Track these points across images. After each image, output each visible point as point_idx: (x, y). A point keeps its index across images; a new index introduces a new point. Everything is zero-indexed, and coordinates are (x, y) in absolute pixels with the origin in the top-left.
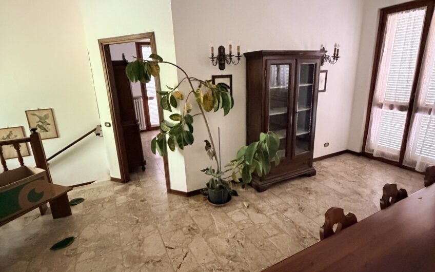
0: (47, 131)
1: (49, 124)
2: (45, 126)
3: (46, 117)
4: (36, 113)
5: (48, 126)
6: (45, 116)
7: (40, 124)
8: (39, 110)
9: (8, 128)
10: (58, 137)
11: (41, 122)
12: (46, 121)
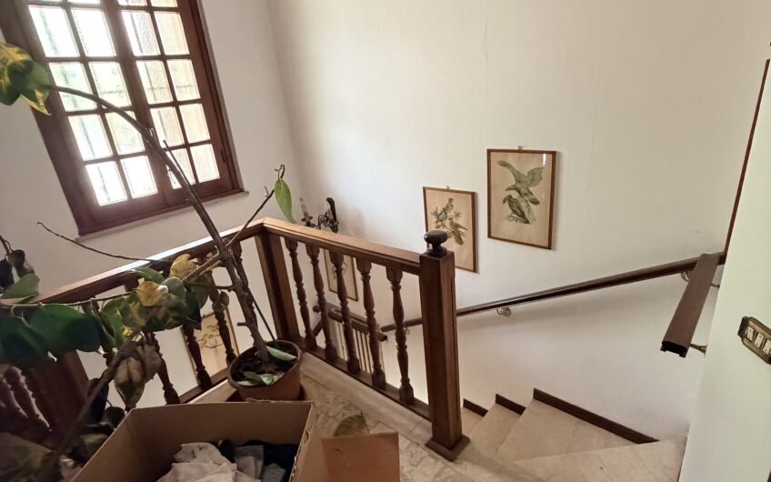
0: (527, 222)
1: (536, 202)
2: (523, 205)
3: (534, 176)
4: (511, 159)
5: (532, 206)
6: (532, 173)
7: (515, 195)
8: (520, 151)
9: (448, 190)
10: (549, 248)
11: (519, 191)
12: (531, 189)
